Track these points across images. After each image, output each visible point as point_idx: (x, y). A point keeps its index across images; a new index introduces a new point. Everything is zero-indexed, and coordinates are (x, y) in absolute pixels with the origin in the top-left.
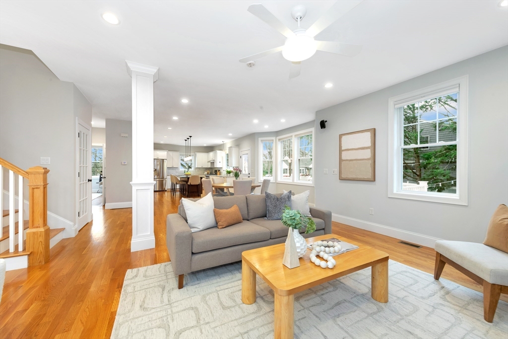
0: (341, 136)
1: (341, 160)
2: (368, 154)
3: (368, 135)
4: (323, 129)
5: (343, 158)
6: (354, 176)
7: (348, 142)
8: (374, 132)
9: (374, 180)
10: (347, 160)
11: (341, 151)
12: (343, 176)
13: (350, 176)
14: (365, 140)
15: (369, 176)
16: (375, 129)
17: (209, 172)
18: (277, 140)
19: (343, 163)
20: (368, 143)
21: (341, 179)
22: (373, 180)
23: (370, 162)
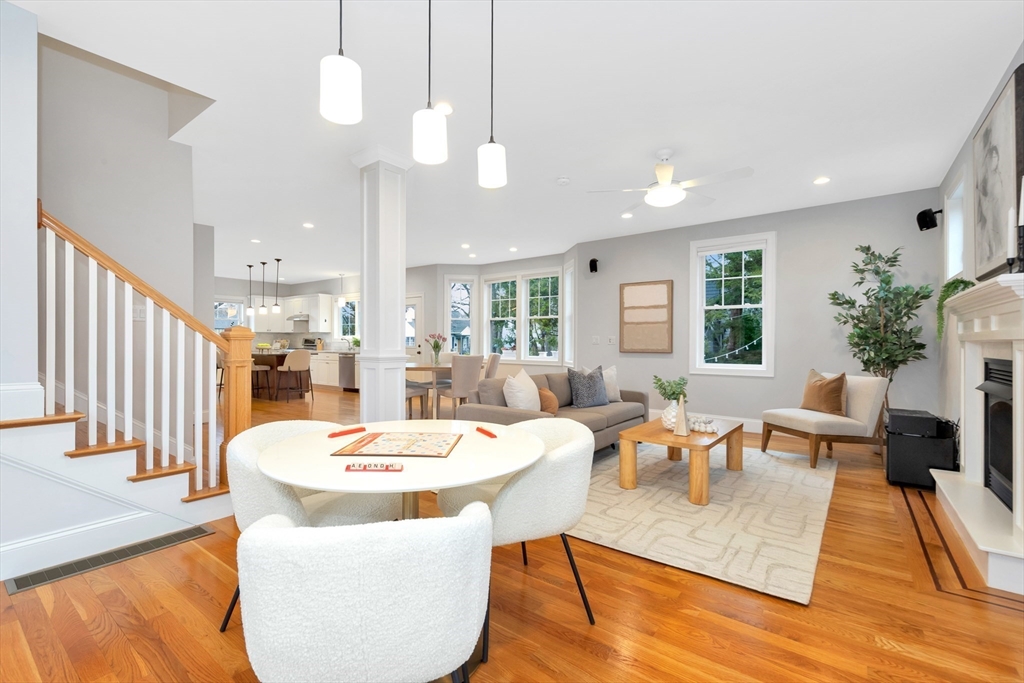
0: (622, 287)
1: (622, 323)
2: (663, 315)
3: (664, 288)
4: (594, 273)
5: (627, 319)
6: (642, 347)
7: (633, 296)
8: (671, 284)
9: (672, 352)
10: (632, 323)
11: (622, 309)
12: (626, 347)
13: (637, 347)
14: (660, 294)
15: (665, 346)
16: (672, 282)
17: (287, 344)
18: (482, 281)
19: (626, 327)
20: (664, 301)
21: (623, 351)
22: (670, 351)
23: (666, 326)
